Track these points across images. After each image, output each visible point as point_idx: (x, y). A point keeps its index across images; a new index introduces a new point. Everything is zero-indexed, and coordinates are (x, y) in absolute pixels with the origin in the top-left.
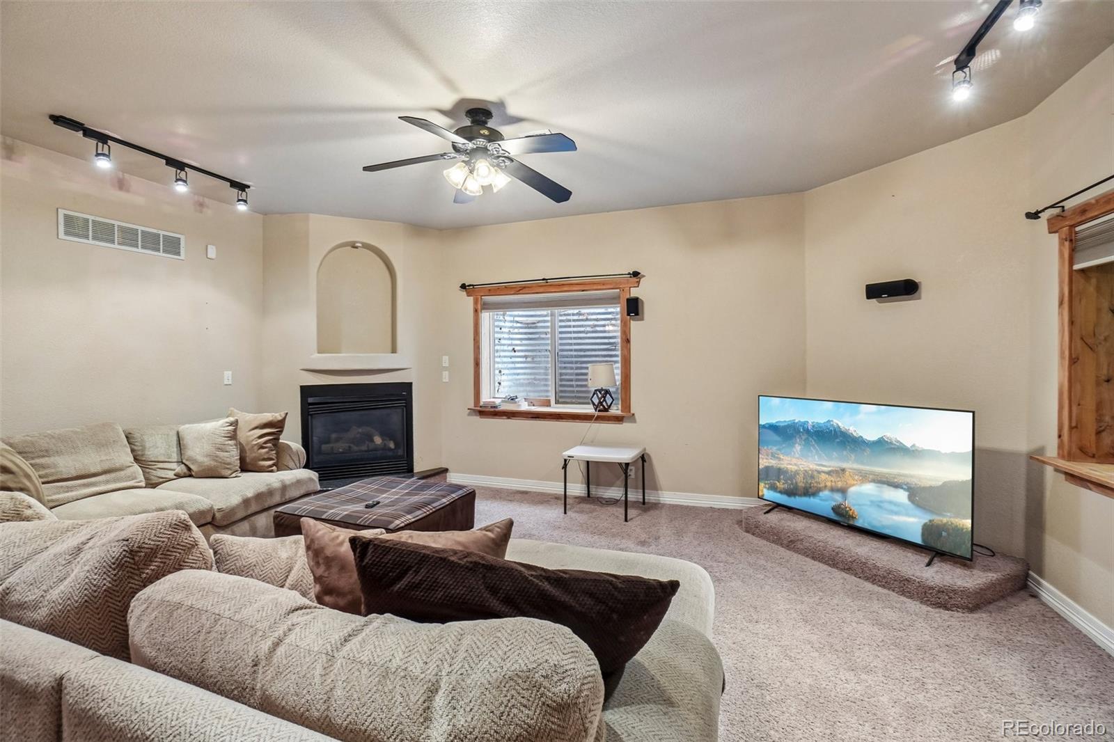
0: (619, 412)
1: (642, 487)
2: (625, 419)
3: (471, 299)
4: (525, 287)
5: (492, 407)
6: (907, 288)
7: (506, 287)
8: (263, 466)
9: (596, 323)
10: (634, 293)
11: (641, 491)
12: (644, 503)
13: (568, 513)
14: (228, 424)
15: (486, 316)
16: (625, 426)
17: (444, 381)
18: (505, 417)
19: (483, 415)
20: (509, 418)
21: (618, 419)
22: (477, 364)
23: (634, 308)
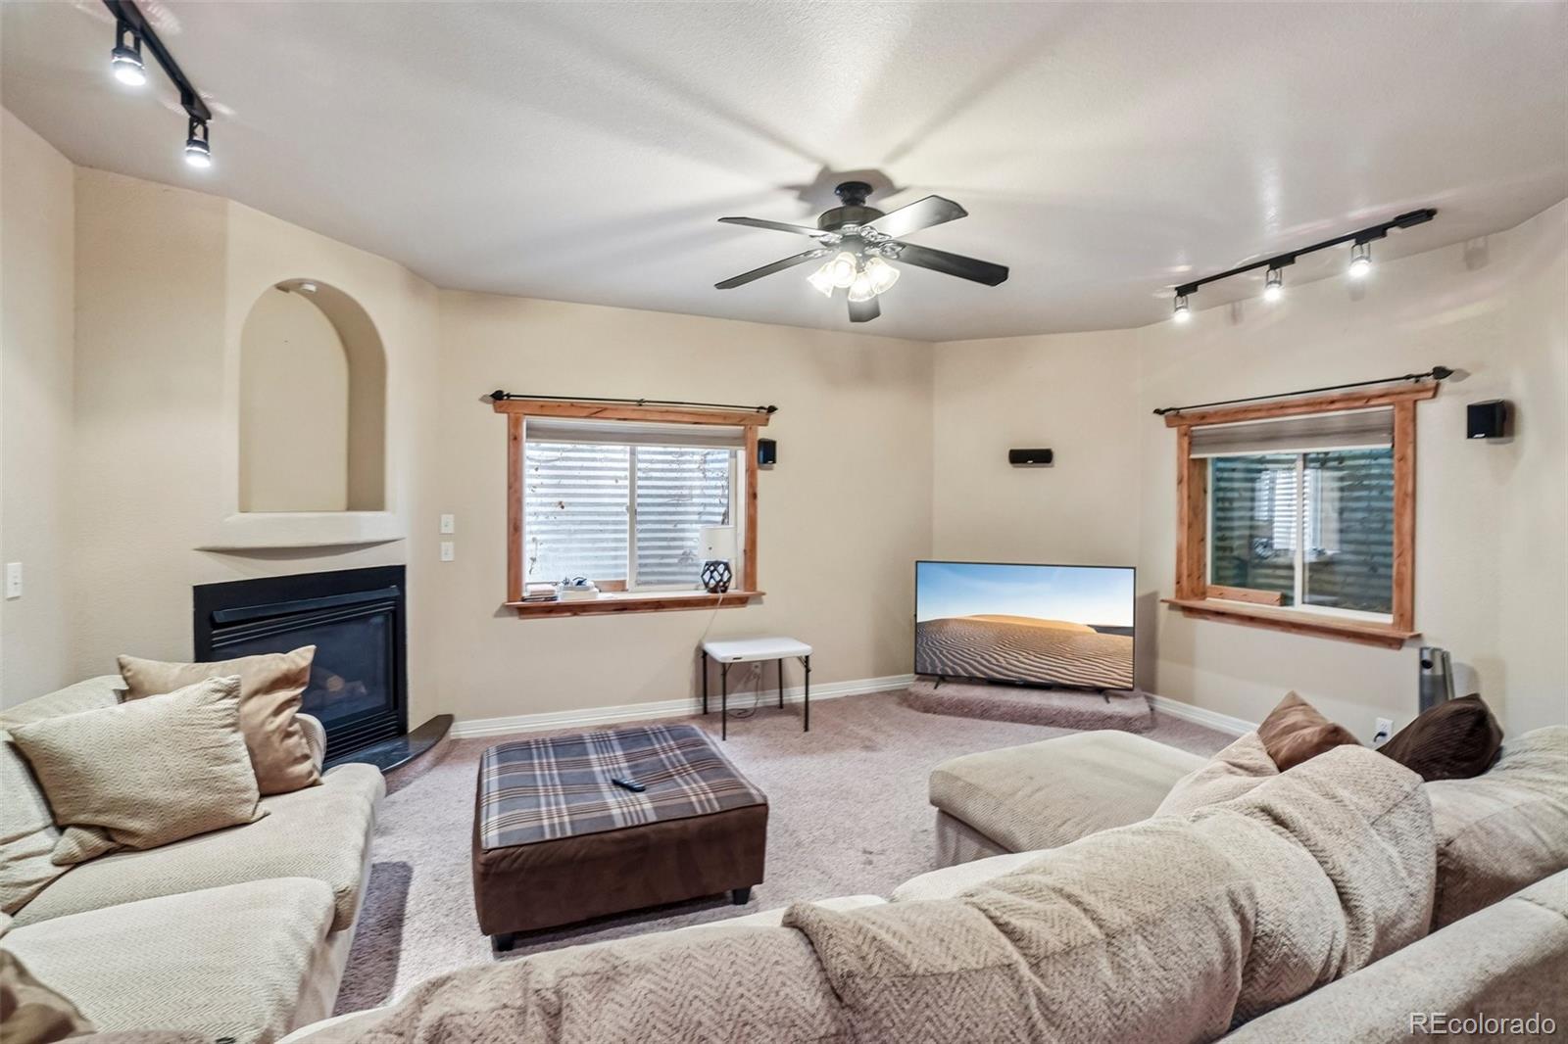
0: (740, 592)
1: (777, 685)
2: (749, 601)
3: (504, 417)
4: (606, 409)
5: (546, 600)
6: (1043, 457)
7: (572, 405)
8: (299, 777)
9: (650, 466)
10: (763, 433)
11: (778, 691)
12: (781, 706)
13: (727, 737)
14: (220, 695)
15: (533, 452)
16: (750, 609)
17: (444, 559)
18: (569, 614)
19: (523, 614)
20: (575, 614)
21: (742, 601)
22: (515, 528)
23: (767, 452)
